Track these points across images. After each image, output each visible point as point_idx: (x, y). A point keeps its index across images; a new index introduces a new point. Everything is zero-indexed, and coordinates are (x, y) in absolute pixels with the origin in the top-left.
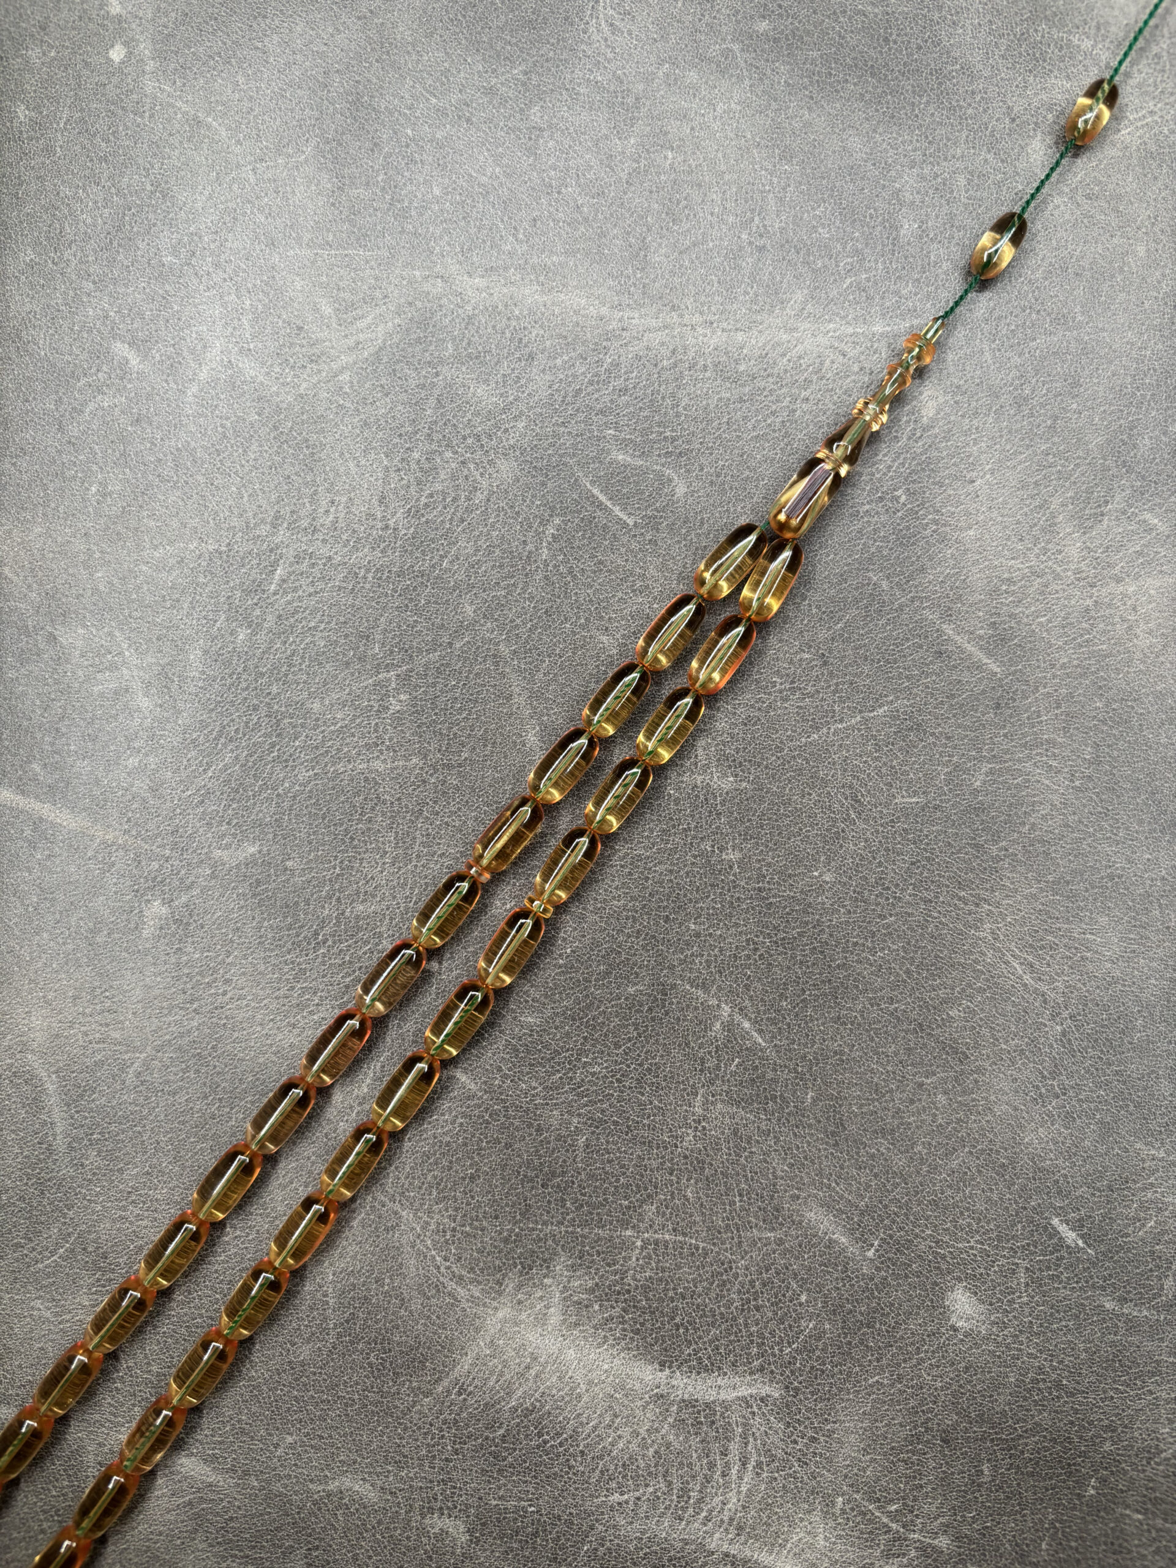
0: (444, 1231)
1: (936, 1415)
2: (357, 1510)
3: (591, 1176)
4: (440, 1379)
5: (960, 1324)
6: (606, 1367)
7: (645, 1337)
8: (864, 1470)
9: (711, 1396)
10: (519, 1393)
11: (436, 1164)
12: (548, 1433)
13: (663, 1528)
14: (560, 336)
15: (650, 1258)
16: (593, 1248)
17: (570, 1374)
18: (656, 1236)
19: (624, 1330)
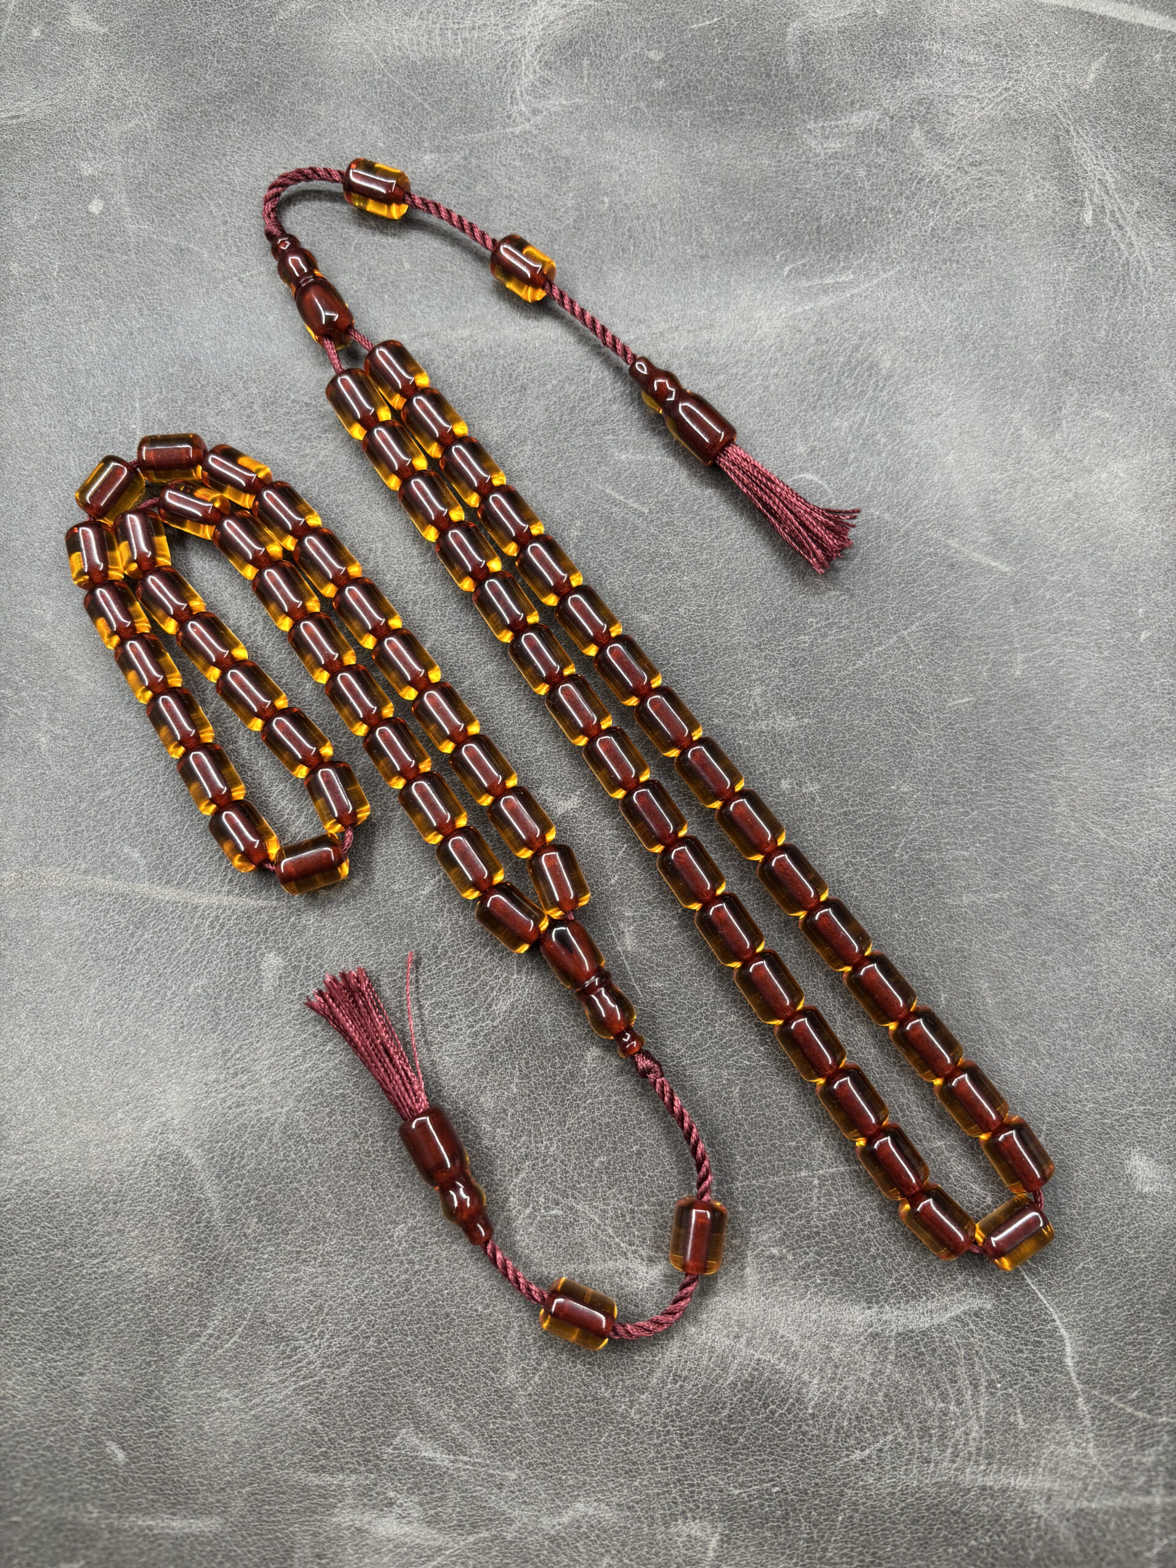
0: (624, 1216)
1: (1149, 1287)
2: (598, 1536)
3: (754, 1125)
4: (651, 1371)
5: (1146, 1189)
6: (814, 1317)
7: (845, 1277)
8: (1095, 1362)
9: (925, 1323)
10: (734, 1366)
11: (601, 1148)
12: (773, 1402)
13: (912, 1478)
14: (545, 365)
15: (829, 1193)
16: (773, 1197)
17: (781, 1332)
18: (832, 1170)
19: (823, 1274)
